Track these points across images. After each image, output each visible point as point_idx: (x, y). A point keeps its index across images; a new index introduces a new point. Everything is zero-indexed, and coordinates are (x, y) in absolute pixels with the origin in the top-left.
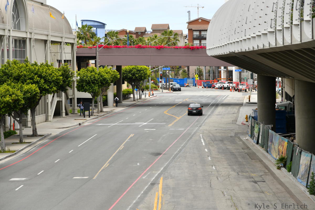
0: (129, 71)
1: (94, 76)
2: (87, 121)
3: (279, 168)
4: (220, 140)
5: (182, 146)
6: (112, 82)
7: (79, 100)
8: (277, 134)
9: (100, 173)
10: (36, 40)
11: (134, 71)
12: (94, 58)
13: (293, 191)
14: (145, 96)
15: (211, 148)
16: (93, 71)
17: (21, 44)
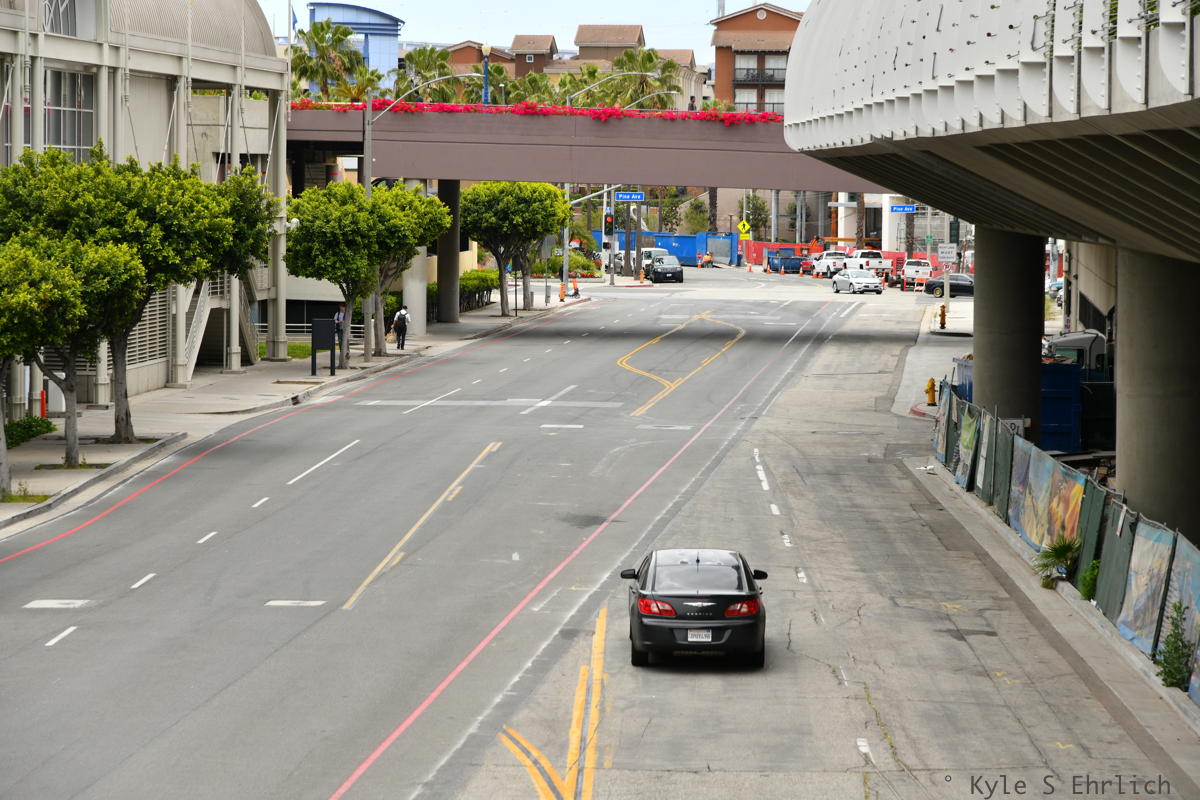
0: (488, 202)
1: (353, 216)
2: (321, 388)
3: (1050, 584)
4: (829, 473)
5: (683, 490)
6: (421, 241)
7: (296, 309)
8: (1046, 454)
9: (368, 586)
10: (137, 75)
11: (508, 202)
12: (355, 148)
13: (1100, 670)
14: (548, 297)
15: (792, 501)
16: (350, 200)
17: (79, 90)
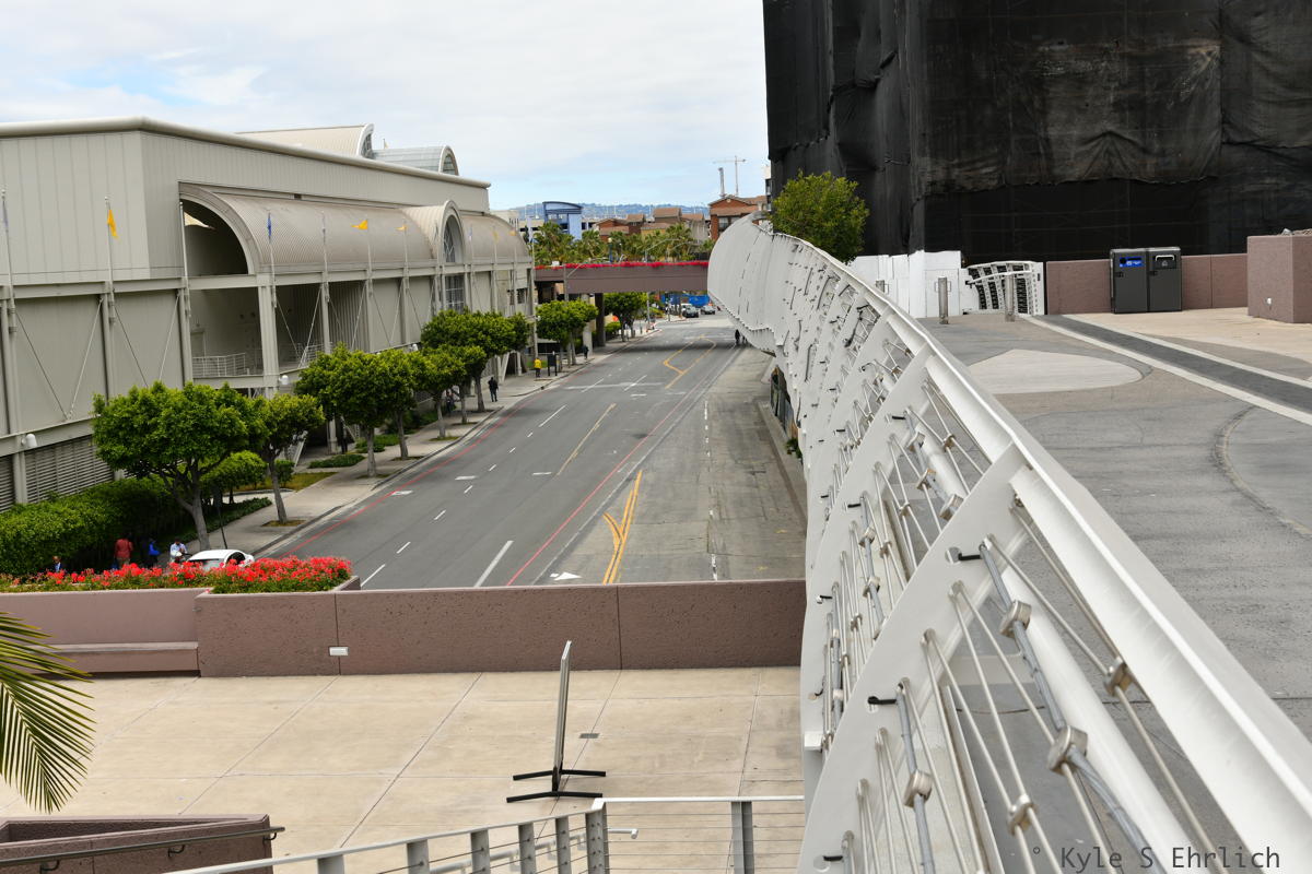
0: (614, 298)
1: (561, 315)
4: (730, 411)
5: (677, 421)
9: (566, 466)
11: (622, 297)
14: (641, 331)
16: (559, 308)
17: (456, 281)
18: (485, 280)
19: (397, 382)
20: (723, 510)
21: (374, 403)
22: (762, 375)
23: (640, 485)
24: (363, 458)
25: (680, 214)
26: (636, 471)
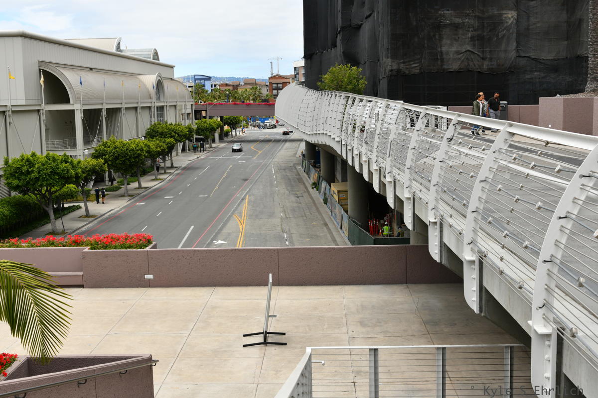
0: (228, 118)
1: (206, 126)
5: (261, 174)
11: (232, 118)
16: (205, 122)
17: (161, 109)
18: (173, 109)
19: (138, 153)
20: (287, 213)
21: (128, 163)
22: (296, 154)
23: (248, 202)
24: (121, 188)
25: (255, 82)
26: (245, 196)
